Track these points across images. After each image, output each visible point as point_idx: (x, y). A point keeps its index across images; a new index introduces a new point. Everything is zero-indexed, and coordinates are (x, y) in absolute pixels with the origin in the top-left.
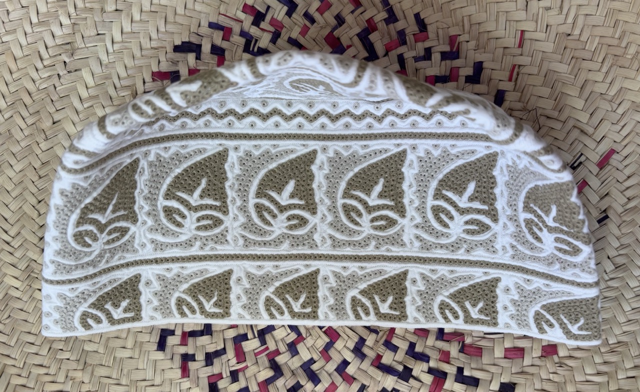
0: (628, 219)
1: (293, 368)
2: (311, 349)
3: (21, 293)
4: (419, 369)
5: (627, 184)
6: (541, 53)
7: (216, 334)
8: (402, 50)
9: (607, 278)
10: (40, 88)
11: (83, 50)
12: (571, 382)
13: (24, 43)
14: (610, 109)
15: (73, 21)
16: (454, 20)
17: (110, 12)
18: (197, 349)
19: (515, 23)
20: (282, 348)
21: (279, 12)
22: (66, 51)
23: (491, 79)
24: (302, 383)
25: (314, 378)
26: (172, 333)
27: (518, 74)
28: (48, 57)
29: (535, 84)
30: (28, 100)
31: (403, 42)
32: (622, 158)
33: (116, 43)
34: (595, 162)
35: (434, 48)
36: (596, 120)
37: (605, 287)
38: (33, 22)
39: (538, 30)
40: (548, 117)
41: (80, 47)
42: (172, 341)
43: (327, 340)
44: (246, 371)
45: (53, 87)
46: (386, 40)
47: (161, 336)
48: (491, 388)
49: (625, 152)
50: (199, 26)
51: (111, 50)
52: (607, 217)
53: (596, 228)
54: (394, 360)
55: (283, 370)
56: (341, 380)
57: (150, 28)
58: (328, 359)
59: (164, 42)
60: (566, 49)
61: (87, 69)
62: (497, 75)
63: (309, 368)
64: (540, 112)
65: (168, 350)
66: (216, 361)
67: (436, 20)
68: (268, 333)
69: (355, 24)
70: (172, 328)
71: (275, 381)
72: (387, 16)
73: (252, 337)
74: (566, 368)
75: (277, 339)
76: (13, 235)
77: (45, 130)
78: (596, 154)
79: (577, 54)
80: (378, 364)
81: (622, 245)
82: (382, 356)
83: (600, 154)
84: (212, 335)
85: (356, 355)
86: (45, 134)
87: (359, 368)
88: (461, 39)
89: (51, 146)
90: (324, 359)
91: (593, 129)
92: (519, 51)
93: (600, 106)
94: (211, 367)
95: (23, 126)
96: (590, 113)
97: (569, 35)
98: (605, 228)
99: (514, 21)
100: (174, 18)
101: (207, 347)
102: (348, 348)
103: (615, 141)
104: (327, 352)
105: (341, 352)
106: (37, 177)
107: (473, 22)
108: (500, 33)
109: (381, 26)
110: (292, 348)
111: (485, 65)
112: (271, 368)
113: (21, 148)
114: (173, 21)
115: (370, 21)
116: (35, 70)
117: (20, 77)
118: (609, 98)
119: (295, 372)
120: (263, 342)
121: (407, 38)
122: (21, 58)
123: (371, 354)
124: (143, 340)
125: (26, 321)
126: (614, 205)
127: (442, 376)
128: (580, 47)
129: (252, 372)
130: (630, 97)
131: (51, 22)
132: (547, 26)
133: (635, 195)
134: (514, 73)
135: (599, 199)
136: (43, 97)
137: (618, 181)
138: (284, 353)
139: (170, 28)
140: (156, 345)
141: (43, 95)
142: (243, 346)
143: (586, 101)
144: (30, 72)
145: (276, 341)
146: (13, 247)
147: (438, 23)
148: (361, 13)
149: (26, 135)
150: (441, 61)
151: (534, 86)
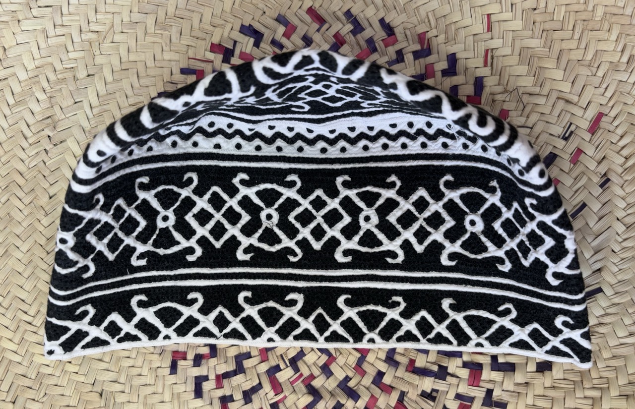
0: (630, 178)
1: (330, 389)
2: (344, 368)
3: (52, 369)
4: (453, 366)
5: (621, 143)
6: (511, 33)
7: (248, 370)
8: (374, 57)
9: (620, 240)
10: (30, 167)
11: (64, 121)
12: (606, 348)
13: (5, 126)
14: (590, 74)
15: (48, 95)
16: (418, 17)
17: (83, 79)
18: (234, 389)
19: (479, 8)
20: (316, 372)
21: (246, 44)
22: (48, 125)
23: (466, 69)
24: (343, 401)
25: (353, 395)
26: (206, 378)
27: (492, 58)
28: (32, 134)
29: (511, 64)
30: (21, 181)
31: (375, 50)
32: (612, 119)
33: (94, 107)
34: (586, 128)
35: (405, 49)
36: (578, 87)
37: (620, 249)
38: (10, 104)
39: (504, 10)
40: (530, 94)
41: (60, 119)
42: (207, 386)
43: (358, 355)
44: (285, 402)
45: (42, 163)
46: (357, 51)
47: (196, 384)
48: (528, 370)
49: (613, 114)
50: (172, 74)
51: (91, 116)
52: (608, 180)
53: (600, 192)
54: (427, 362)
55: (321, 393)
56: (380, 391)
57: (124, 87)
58: (363, 373)
59: (139, 97)
60: (535, 24)
61: (72, 139)
62: (472, 64)
63: (346, 386)
64: (521, 91)
65: (205, 395)
66: (254, 397)
67: (402, 21)
68: (299, 360)
69: (323, 41)
70: (205, 373)
71: (315, 405)
72: (352, 28)
73: (285, 367)
74: (598, 335)
75: (309, 364)
76: (33, 315)
77: (43, 207)
78: (585, 121)
79: (548, 26)
80: (413, 368)
81: (628, 205)
82: (415, 361)
83: (589, 119)
84: (245, 373)
85: (390, 365)
86: (44, 210)
87: (395, 377)
88: (429, 35)
89: (52, 221)
90: (359, 374)
91: (578, 97)
92: (489, 35)
93: (580, 73)
94: (250, 404)
95: (22, 206)
96: (571, 81)
97: (535, 9)
98: (608, 191)
99: (478, 6)
100: (146, 71)
101: (243, 385)
102: (380, 359)
103: (601, 105)
104: (360, 367)
105: (374, 364)
106: (46, 253)
107: (438, 15)
108: (467, 21)
109: (348, 38)
110: (326, 370)
111: (458, 56)
112: (309, 393)
113: (24, 229)
114: (144, 75)
115: (336, 36)
116: (22, 150)
117: (8, 160)
118: (587, 63)
119: (333, 392)
120: (296, 370)
121: (377, 45)
122: (6, 141)
123: (404, 360)
124: (179, 391)
125: (63, 395)
126: (613, 167)
127: (478, 368)
128: (549, 19)
129: (291, 401)
130: (607, 58)
131: (27, 100)
132: (512, 5)
133: (632, 153)
134: (489, 57)
135: (597, 164)
136: (34, 175)
137: (612, 143)
138: (318, 376)
139: (144, 81)
140: (193, 393)
141: (34, 173)
142: (277, 377)
143: (565, 70)
144: (17, 153)
145: (308, 367)
146: (35, 326)
147: (403, 24)
148: (327, 30)
149: (26, 215)
150: (414, 60)
151: (510, 66)
